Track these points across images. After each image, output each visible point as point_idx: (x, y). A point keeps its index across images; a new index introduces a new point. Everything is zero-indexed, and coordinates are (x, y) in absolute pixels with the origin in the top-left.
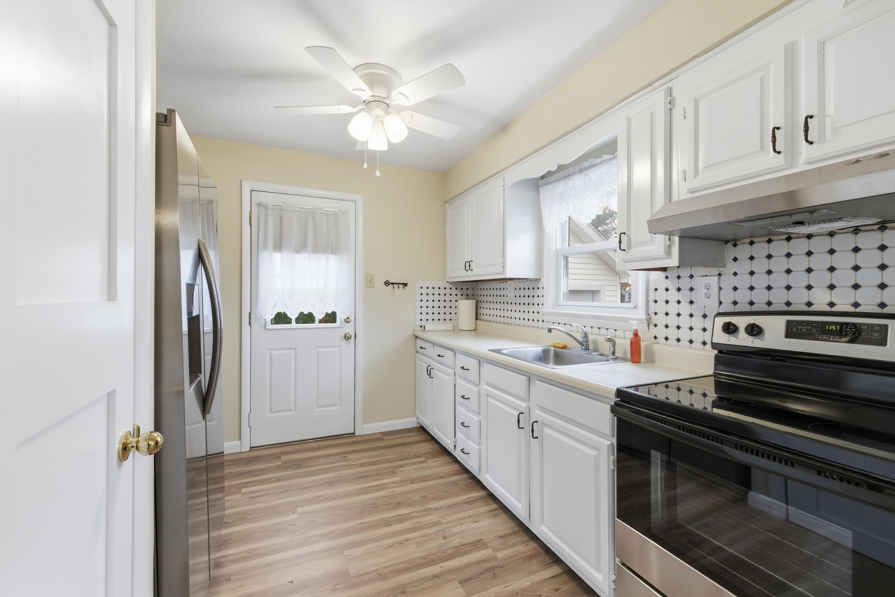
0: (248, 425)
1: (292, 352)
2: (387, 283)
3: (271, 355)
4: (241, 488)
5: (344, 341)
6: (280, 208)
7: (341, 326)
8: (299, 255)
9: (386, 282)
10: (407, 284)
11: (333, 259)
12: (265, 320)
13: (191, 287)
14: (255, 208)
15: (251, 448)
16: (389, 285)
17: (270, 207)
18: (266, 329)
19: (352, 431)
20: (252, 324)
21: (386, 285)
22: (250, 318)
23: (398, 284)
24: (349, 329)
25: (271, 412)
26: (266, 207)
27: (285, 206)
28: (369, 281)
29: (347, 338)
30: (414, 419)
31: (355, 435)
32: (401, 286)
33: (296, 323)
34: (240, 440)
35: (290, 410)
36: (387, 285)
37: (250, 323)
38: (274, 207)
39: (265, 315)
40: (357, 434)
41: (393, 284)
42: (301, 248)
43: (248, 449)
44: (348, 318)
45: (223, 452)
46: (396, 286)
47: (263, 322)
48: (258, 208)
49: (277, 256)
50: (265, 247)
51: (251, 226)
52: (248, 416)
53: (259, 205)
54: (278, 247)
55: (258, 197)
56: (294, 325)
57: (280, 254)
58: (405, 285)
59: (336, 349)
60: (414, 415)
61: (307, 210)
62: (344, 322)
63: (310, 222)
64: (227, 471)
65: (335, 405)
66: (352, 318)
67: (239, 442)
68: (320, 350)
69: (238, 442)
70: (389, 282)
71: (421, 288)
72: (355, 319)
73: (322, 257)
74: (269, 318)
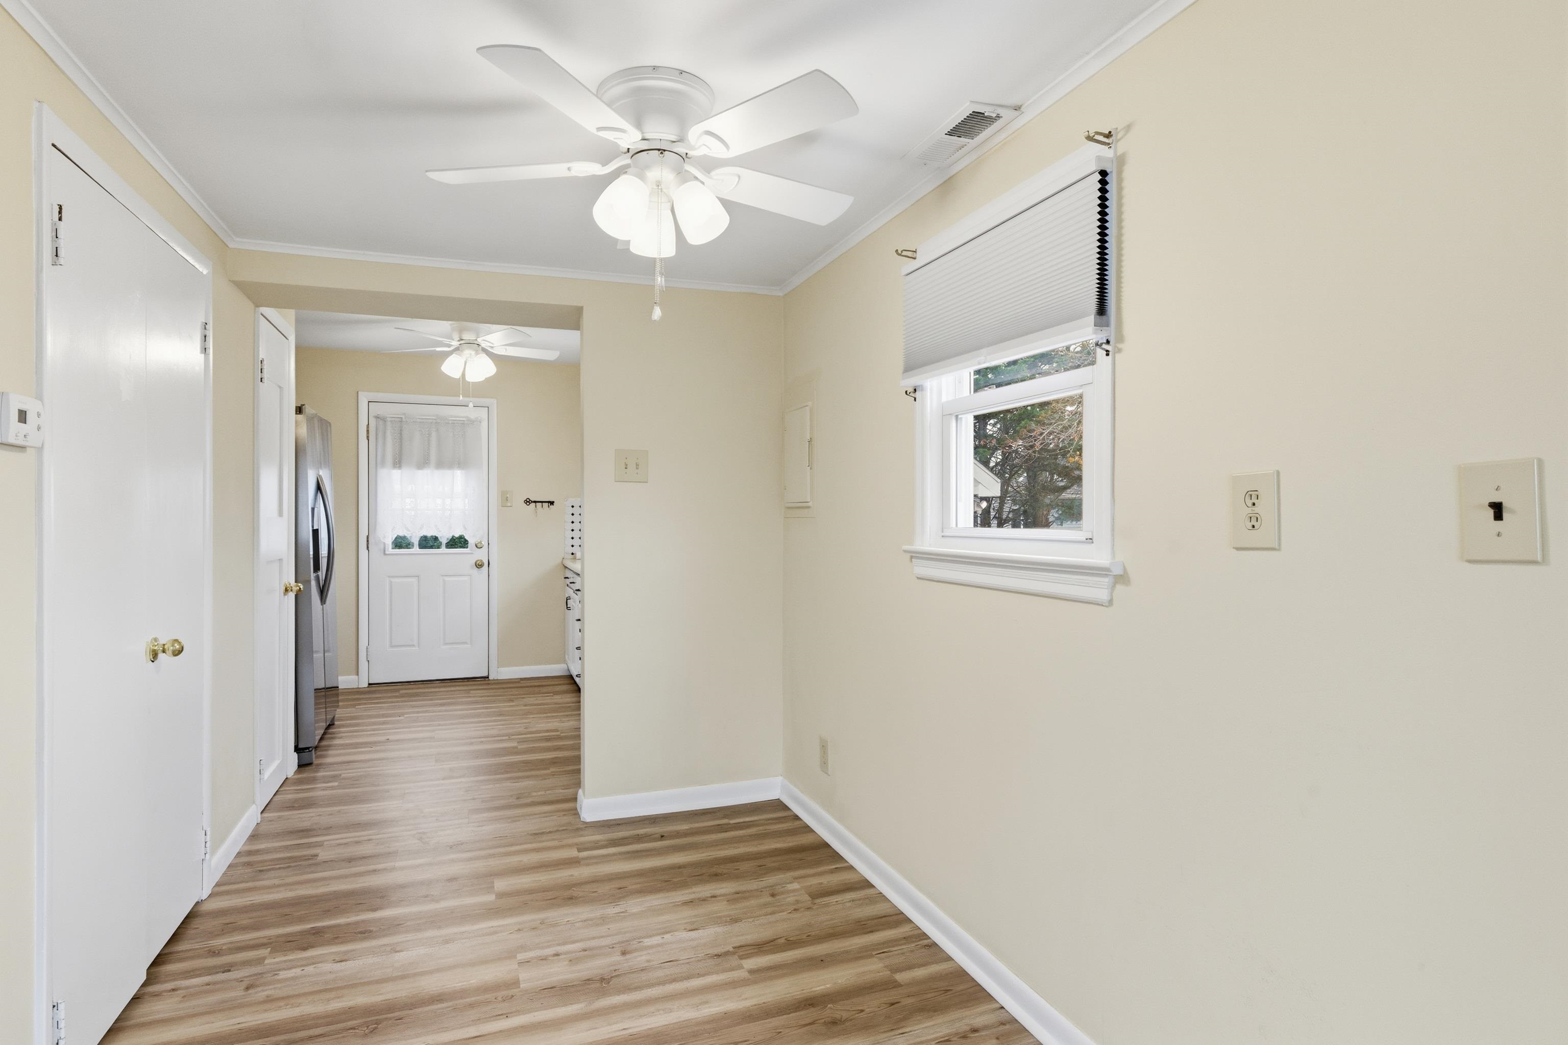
0: (365, 659)
1: (414, 580)
2: (528, 502)
3: (391, 583)
4: (356, 706)
5: (475, 570)
6: (399, 419)
7: (471, 552)
8: (420, 472)
9: (526, 500)
10: (553, 502)
11: (459, 474)
12: (384, 543)
13: (313, 510)
14: (372, 422)
15: (369, 684)
16: (530, 503)
17: (389, 419)
18: (385, 554)
19: (485, 674)
20: (370, 549)
21: (526, 503)
22: (368, 541)
23: (542, 502)
24: (481, 555)
25: (392, 646)
26: (384, 420)
27: (405, 418)
28: (505, 499)
29: (479, 565)
30: (564, 666)
31: (489, 680)
32: (546, 505)
33: (420, 548)
34: (358, 675)
35: (412, 645)
36: (528, 503)
37: (368, 547)
38: (393, 419)
39: (384, 537)
40: (490, 678)
41: (535, 502)
42: (423, 463)
43: (366, 685)
44: (481, 542)
45: (338, 687)
46: (539, 505)
47: (382, 546)
48: (376, 421)
49: (396, 473)
50: (383, 464)
51: (368, 440)
52: (365, 650)
53: (377, 417)
54: (398, 463)
55: (376, 409)
56: (416, 549)
57: (399, 471)
58: (552, 503)
59: (466, 578)
60: (565, 662)
61: (431, 421)
62: (475, 547)
63: (434, 434)
64: (340, 698)
65: (465, 643)
66: (485, 543)
67: (357, 676)
68: (447, 579)
69: (355, 677)
70: (530, 500)
71: (573, 507)
72: (489, 544)
73: (447, 473)
74: (389, 541)
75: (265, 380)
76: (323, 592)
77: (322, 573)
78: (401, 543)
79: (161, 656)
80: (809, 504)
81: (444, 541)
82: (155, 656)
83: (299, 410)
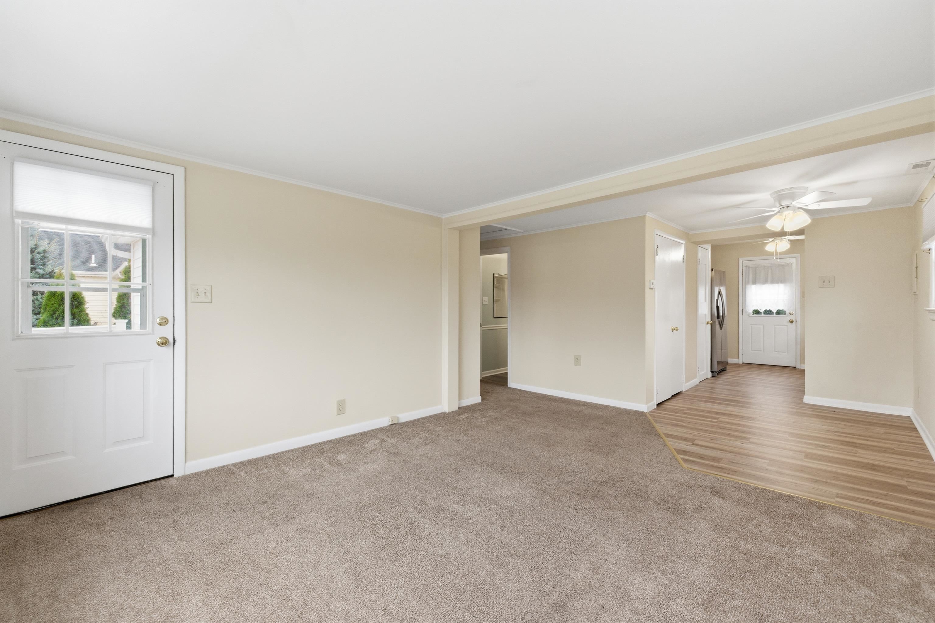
0: (742, 353)
1: (762, 326)
3: (752, 327)
4: (737, 370)
5: (790, 324)
6: (756, 266)
7: (787, 316)
8: (764, 285)
11: (781, 285)
13: (717, 300)
14: (744, 269)
15: (743, 363)
17: (752, 267)
18: (749, 316)
19: (795, 365)
20: (743, 314)
22: (742, 311)
24: (793, 318)
25: (752, 350)
26: (749, 267)
27: (758, 266)
29: (791, 322)
35: (761, 351)
38: (754, 266)
39: (749, 310)
40: (797, 368)
42: (765, 282)
44: (792, 313)
47: (749, 313)
48: (746, 268)
49: (754, 287)
50: (748, 283)
51: (743, 275)
52: (741, 350)
53: (746, 266)
54: (754, 283)
55: (746, 263)
56: (763, 315)
57: (756, 286)
59: (785, 326)
61: (769, 266)
62: (788, 314)
63: (770, 271)
65: (786, 352)
66: (794, 313)
68: (776, 326)
69: (738, 360)
72: (797, 313)
73: (776, 286)
74: (751, 311)
75: (700, 264)
76: (721, 325)
77: (721, 319)
78: (757, 312)
79: (674, 331)
80: (917, 293)
81: (775, 311)
82: (673, 330)
83: (712, 270)
